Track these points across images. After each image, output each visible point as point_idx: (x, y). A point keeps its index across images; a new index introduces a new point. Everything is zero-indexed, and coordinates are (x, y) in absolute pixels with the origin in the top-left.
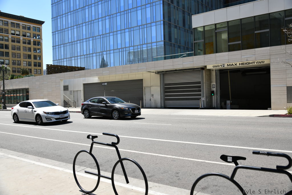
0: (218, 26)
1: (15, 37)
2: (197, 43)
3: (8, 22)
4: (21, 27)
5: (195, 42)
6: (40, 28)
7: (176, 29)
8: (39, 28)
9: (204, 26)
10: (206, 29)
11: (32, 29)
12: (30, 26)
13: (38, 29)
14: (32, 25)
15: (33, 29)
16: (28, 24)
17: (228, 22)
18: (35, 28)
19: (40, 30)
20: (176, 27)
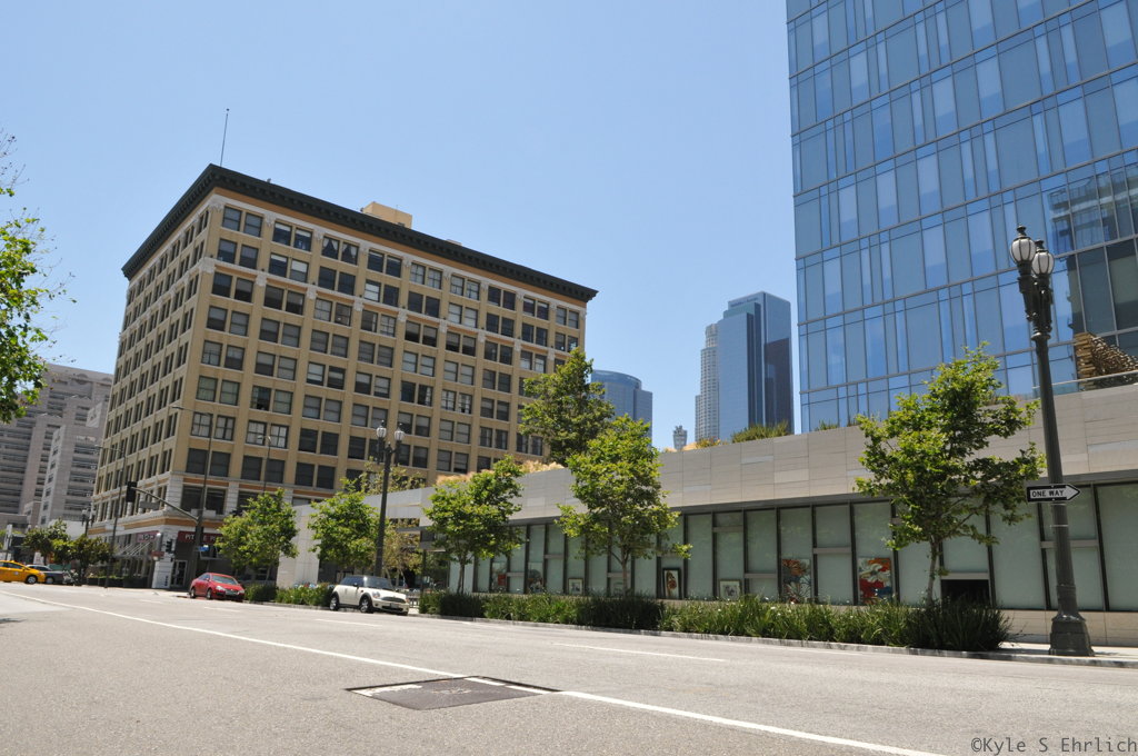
1: (500, 340)
3: (479, 284)
4: (519, 306)
6: (581, 315)
8: (577, 314)
11: (552, 315)
12: (548, 305)
13: (574, 317)
14: (555, 302)
15: (558, 316)
16: (540, 297)
18: (561, 313)
19: (578, 321)
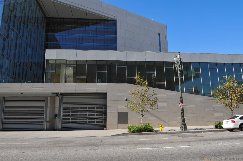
0: (68, 62)
2: (48, 72)
5: (47, 71)
7: (7, 60)
9: (56, 60)
10: (58, 62)
17: (77, 60)
20: (7, 58)
